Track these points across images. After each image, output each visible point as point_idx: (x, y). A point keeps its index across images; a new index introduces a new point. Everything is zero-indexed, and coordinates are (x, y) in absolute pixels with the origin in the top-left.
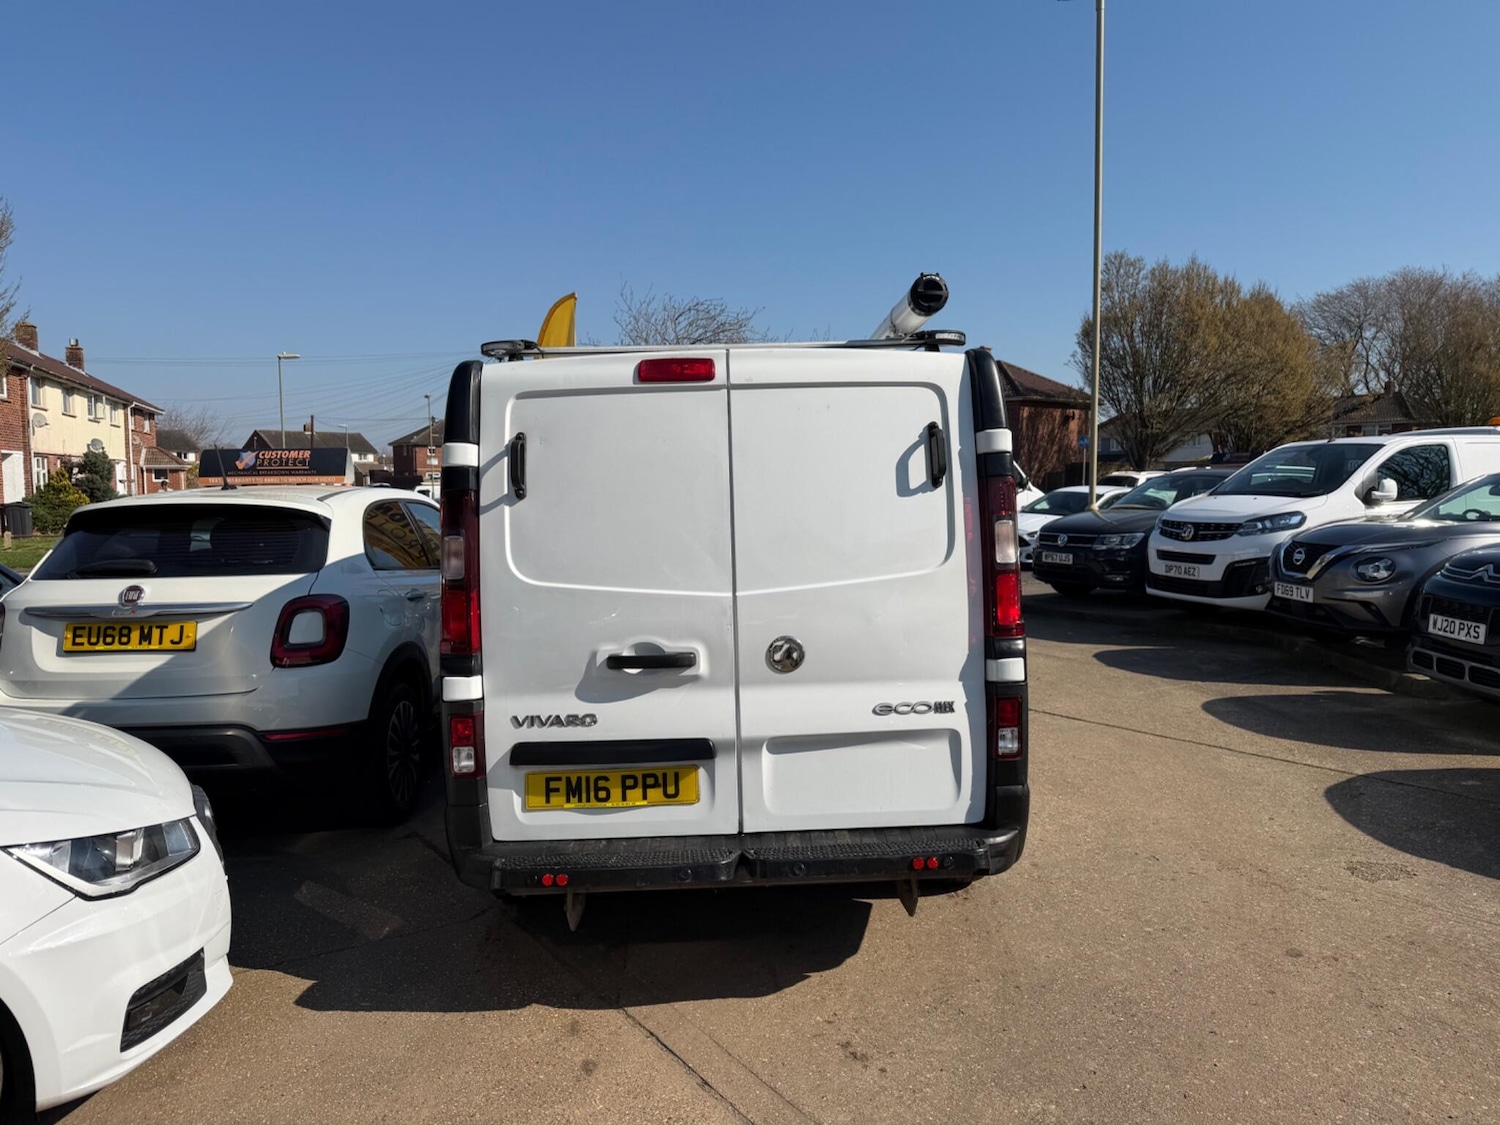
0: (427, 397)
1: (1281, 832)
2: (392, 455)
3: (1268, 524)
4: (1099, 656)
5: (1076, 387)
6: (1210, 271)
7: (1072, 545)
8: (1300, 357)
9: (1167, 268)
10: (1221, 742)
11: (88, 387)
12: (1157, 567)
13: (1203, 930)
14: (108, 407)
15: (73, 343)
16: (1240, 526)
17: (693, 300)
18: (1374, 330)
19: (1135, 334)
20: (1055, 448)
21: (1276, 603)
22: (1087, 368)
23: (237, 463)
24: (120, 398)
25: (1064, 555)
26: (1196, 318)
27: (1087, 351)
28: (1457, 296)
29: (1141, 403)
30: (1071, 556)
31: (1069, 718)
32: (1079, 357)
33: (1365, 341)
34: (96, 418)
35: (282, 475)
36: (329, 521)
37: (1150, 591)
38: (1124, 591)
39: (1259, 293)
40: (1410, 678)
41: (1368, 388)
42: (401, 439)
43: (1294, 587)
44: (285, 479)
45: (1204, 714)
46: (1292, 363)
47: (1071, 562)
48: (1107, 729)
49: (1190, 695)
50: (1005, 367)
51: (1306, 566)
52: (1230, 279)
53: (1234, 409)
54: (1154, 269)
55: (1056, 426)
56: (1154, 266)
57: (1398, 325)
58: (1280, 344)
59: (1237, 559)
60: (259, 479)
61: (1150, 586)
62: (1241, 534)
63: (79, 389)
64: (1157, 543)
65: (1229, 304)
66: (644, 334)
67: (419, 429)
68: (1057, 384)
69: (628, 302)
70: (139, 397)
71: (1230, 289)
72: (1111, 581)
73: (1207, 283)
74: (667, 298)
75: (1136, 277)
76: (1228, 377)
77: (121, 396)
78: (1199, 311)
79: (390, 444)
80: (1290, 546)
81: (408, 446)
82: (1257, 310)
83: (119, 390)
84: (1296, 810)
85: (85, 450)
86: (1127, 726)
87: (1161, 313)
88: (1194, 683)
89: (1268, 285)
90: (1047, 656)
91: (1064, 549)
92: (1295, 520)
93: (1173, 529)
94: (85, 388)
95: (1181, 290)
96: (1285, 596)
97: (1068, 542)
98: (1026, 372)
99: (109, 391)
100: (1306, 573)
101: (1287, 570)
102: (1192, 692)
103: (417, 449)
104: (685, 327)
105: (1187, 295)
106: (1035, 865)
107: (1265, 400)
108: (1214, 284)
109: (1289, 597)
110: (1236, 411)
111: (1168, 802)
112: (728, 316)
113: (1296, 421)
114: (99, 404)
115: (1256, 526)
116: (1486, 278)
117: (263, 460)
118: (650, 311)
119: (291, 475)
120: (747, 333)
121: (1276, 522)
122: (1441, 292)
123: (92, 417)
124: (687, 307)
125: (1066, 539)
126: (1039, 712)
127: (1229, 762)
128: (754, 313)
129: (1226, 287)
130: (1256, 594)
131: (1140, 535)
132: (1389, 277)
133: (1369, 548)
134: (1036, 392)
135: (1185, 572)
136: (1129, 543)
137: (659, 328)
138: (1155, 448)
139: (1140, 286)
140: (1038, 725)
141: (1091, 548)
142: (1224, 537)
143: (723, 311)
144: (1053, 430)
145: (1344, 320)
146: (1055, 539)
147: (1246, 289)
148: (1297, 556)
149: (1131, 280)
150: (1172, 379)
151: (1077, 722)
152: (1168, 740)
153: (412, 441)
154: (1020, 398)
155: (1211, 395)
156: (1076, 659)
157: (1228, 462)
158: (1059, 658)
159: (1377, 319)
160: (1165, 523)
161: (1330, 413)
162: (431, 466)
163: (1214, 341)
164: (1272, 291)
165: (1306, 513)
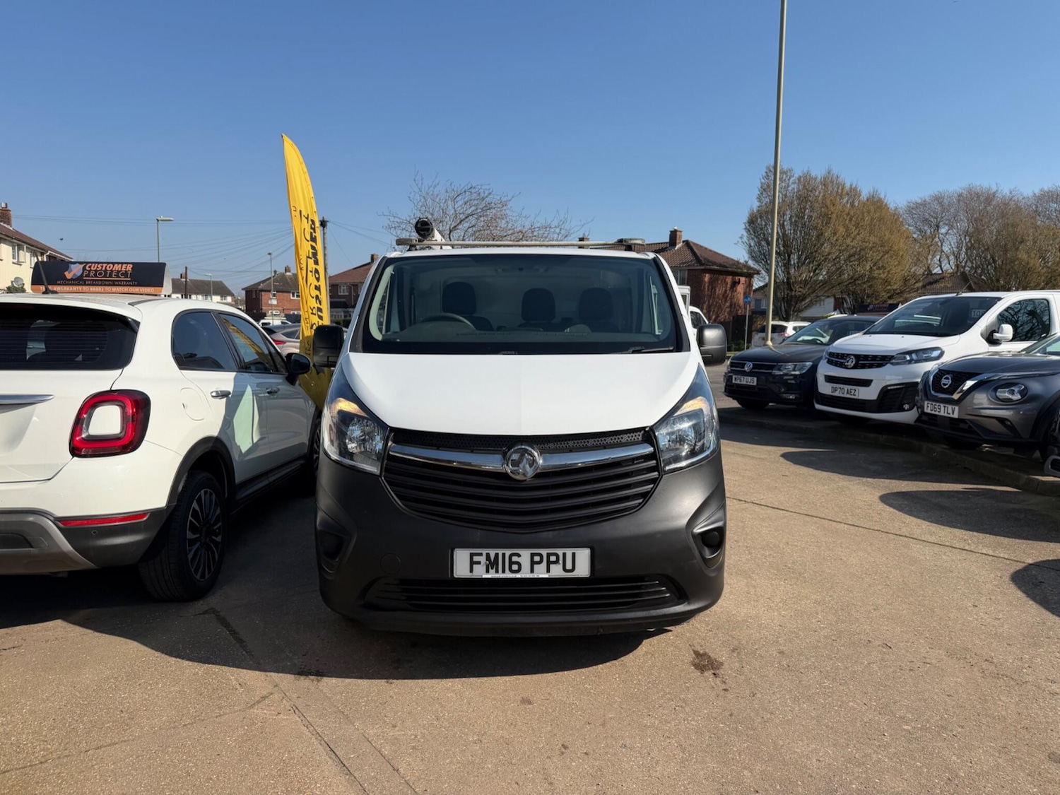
0: (270, 254)
1: (988, 620)
2: (245, 298)
3: (914, 356)
4: (784, 456)
5: (742, 261)
6: (840, 180)
7: (756, 370)
8: (901, 244)
9: (810, 175)
10: (904, 531)
11: (12, 238)
12: (825, 388)
13: (960, 730)
14: (28, 255)
15: (3, 205)
16: (892, 357)
17: (467, 185)
18: (947, 228)
19: (785, 223)
20: (728, 304)
21: (925, 418)
22: (750, 246)
23: (66, 273)
24: (38, 248)
25: (750, 378)
26: (830, 213)
27: (751, 234)
28: (1006, 204)
29: (789, 273)
30: (755, 379)
31: (774, 508)
32: (745, 239)
33: (940, 235)
34: (18, 261)
35: (105, 285)
36: (138, 324)
37: (818, 407)
38: (794, 407)
39: (873, 197)
40: (1037, 479)
41: (941, 269)
42: (252, 285)
43: (942, 405)
44: (108, 289)
45: (882, 506)
46: (896, 248)
47: (755, 384)
48: (807, 518)
49: (865, 490)
50: (692, 245)
51: (952, 390)
52: (854, 186)
53: (853, 280)
54: (800, 177)
55: (728, 289)
56: (801, 175)
57: (964, 225)
58: (887, 233)
59: (888, 383)
60: (85, 288)
61: (818, 403)
62: (892, 364)
63: (6, 240)
64: (825, 370)
65: (852, 205)
66: (431, 210)
67: (265, 279)
68: (728, 258)
69: (419, 186)
70: (54, 248)
71: (854, 193)
72: (786, 399)
73: (838, 188)
74: (449, 183)
75: (787, 182)
76: (850, 256)
77: (39, 246)
78: (832, 209)
79: (243, 289)
80: (937, 373)
81: (256, 291)
82: (872, 208)
83: (38, 242)
84: (993, 598)
85: (10, 284)
86: (823, 516)
87: (805, 208)
88: (864, 479)
89: (879, 191)
90: (743, 456)
91: (750, 374)
92: (935, 354)
93: (838, 359)
94: (9, 239)
95: (820, 193)
96: (933, 412)
97: (753, 368)
98: (706, 248)
99: (28, 241)
100: (952, 394)
101: (936, 392)
102: (866, 488)
103: (263, 293)
104: (461, 206)
105: (824, 195)
106: (782, 653)
107: (876, 273)
108: (843, 189)
109: (937, 413)
110: (855, 280)
111: (880, 587)
112: (493, 198)
113: (896, 290)
114: (21, 252)
115: (905, 358)
116: (1025, 194)
117: (90, 271)
118: (436, 193)
119: (114, 285)
120: (507, 211)
121: (921, 355)
122: (994, 203)
123: (15, 261)
124: (463, 190)
125: (752, 366)
126: (748, 502)
127: (916, 549)
128: (513, 197)
129: (851, 191)
130: (904, 410)
131: (809, 364)
132: (959, 191)
133: (1007, 375)
134: (714, 263)
135: (848, 393)
136: (799, 370)
137: (442, 205)
138: (797, 306)
139: (790, 188)
140: (751, 514)
141: (770, 373)
142: (880, 366)
143: (490, 194)
144: (726, 291)
145: (925, 221)
146: (743, 365)
147: (865, 193)
148: (944, 381)
149: (784, 184)
150: (811, 257)
151: (781, 512)
152: (860, 529)
153: (260, 287)
154: (702, 268)
155: (838, 269)
156: (766, 459)
157: (871, 311)
158: (753, 458)
159: (950, 220)
160: (831, 354)
161: (920, 284)
162: (272, 305)
163: (841, 230)
164: (882, 196)
165: (944, 349)
